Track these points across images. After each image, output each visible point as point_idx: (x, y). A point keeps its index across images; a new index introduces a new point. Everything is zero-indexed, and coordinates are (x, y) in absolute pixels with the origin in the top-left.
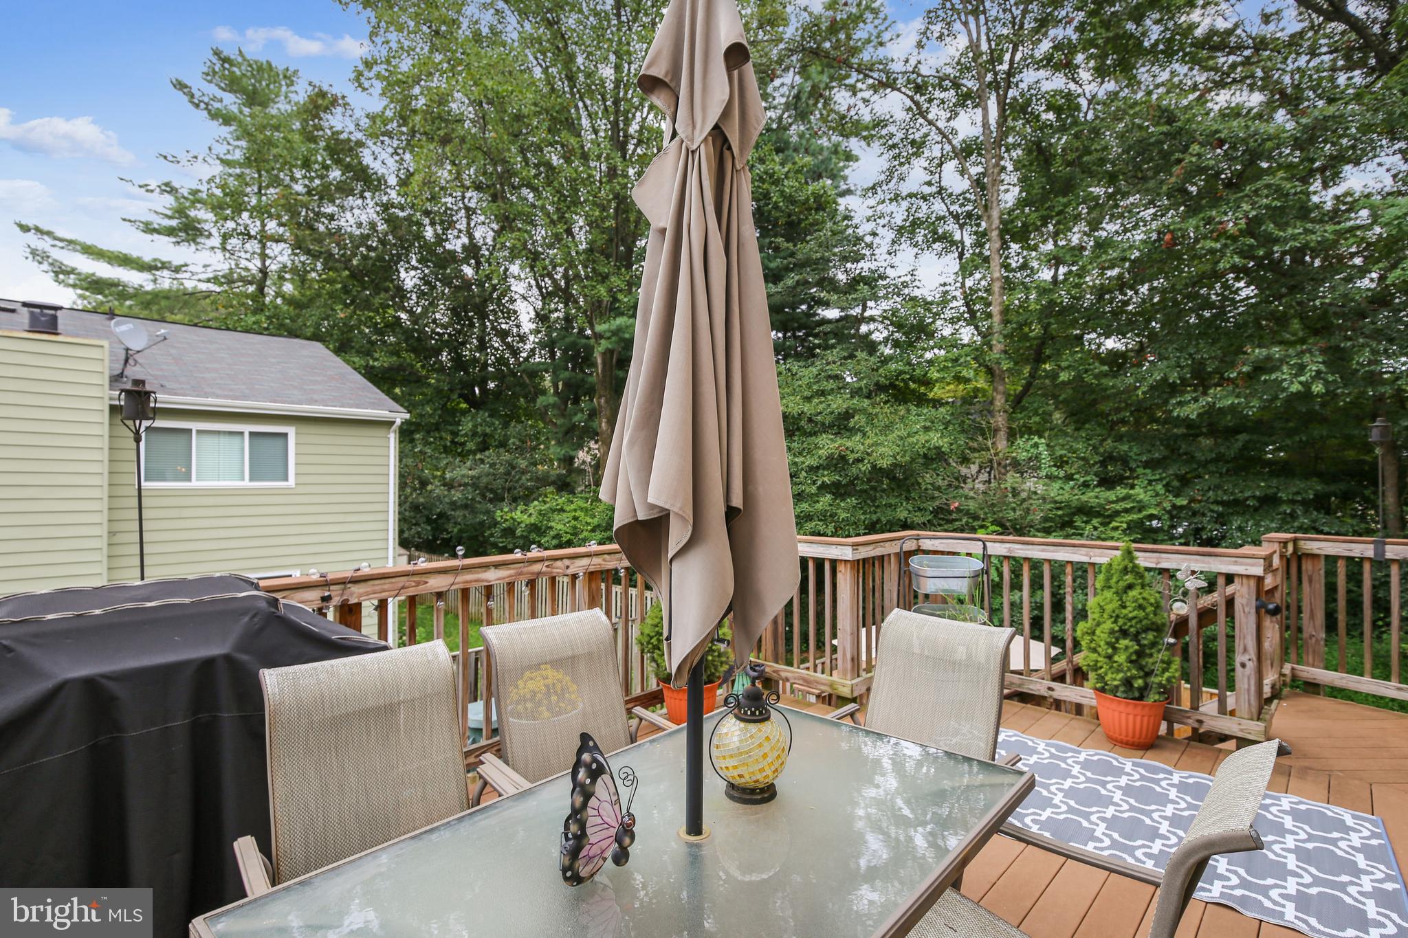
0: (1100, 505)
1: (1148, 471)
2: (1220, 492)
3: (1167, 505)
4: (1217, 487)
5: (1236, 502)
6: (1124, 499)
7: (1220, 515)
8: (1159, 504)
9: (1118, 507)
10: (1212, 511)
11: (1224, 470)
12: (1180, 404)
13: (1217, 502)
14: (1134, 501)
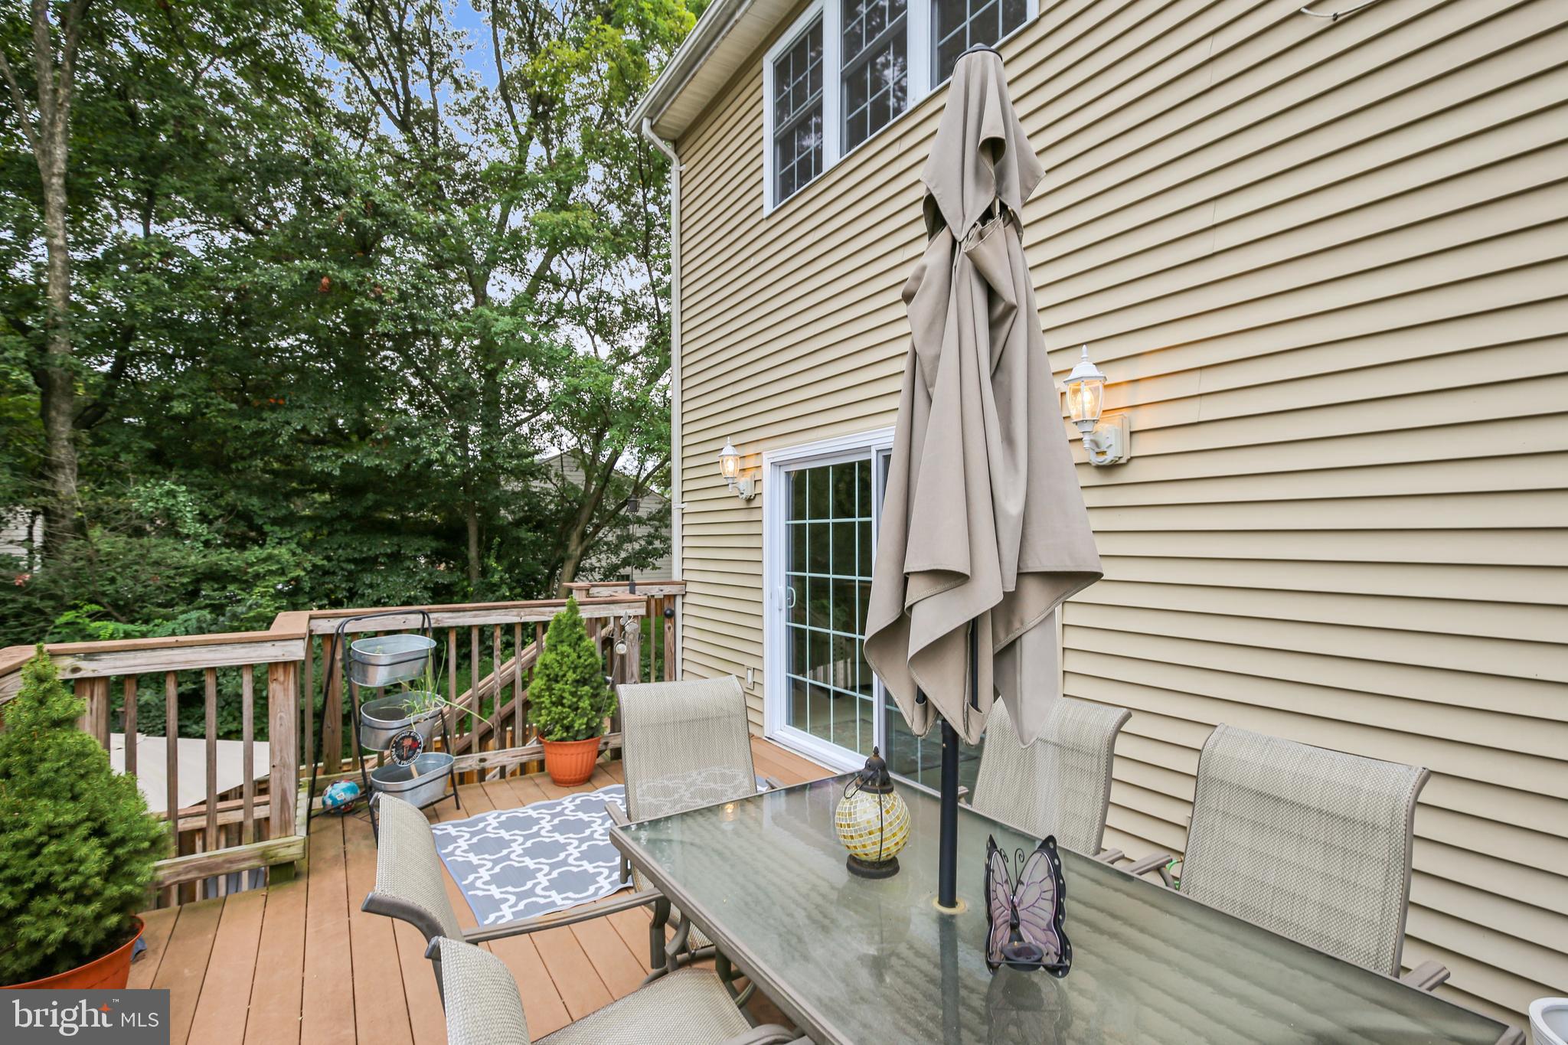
0: (238, 569)
1: (276, 528)
2: (349, 550)
3: (308, 566)
4: (347, 545)
5: (364, 561)
6: (265, 560)
7: (351, 573)
8: (298, 565)
9: (261, 569)
10: (343, 569)
11: (349, 528)
12: (321, 458)
13: (348, 561)
14: (278, 562)
